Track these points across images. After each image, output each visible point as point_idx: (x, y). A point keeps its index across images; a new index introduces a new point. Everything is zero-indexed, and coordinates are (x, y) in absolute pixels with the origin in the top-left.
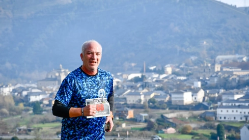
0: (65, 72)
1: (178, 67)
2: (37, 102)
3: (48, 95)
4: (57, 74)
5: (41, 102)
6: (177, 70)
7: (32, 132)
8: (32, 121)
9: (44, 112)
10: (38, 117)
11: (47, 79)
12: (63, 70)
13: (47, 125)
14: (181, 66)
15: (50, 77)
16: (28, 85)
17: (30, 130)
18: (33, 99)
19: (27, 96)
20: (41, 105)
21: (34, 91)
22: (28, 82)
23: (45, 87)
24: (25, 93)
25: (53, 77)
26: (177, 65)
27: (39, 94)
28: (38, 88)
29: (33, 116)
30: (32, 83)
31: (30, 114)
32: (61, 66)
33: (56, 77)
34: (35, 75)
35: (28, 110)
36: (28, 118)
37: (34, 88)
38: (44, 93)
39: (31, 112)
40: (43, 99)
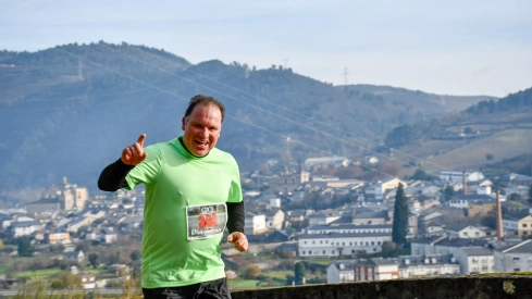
0: (71, 188)
1: (249, 177)
2: (25, 237)
3: (44, 225)
4: (59, 193)
5: (32, 237)
6: (248, 181)
7: (15, 284)
8: (15, 268)
9: (36, 253)
10: (26, 260)
11: (43, 201)
12: (68, 186)
13: (38, 272)
14: (253, 175)
15: (47, 197)
16: (12, 210)
17: (10, 282)
18: (19, 232)
19: (10, 228)
20: (33, 242)
21: (21, 219)
22: (13, 206)
23: (39, 213)
24: (6, 224)
25: (53, 197)
26: (248, 173)
27: (29, 224)
28: (28, 215)
29: (18, 259)
30: (20, 207)
31: (14, 257)
32: (65, 179)
33: (57, 196)
34: (26, 194)
35: (11, 250)
36: (10, 263)
37: (22, 215)
38: (37, 223)
39: (15, 253)
40: (35, 233)
